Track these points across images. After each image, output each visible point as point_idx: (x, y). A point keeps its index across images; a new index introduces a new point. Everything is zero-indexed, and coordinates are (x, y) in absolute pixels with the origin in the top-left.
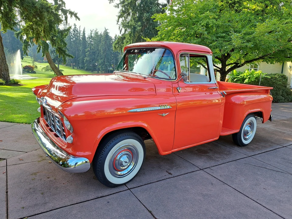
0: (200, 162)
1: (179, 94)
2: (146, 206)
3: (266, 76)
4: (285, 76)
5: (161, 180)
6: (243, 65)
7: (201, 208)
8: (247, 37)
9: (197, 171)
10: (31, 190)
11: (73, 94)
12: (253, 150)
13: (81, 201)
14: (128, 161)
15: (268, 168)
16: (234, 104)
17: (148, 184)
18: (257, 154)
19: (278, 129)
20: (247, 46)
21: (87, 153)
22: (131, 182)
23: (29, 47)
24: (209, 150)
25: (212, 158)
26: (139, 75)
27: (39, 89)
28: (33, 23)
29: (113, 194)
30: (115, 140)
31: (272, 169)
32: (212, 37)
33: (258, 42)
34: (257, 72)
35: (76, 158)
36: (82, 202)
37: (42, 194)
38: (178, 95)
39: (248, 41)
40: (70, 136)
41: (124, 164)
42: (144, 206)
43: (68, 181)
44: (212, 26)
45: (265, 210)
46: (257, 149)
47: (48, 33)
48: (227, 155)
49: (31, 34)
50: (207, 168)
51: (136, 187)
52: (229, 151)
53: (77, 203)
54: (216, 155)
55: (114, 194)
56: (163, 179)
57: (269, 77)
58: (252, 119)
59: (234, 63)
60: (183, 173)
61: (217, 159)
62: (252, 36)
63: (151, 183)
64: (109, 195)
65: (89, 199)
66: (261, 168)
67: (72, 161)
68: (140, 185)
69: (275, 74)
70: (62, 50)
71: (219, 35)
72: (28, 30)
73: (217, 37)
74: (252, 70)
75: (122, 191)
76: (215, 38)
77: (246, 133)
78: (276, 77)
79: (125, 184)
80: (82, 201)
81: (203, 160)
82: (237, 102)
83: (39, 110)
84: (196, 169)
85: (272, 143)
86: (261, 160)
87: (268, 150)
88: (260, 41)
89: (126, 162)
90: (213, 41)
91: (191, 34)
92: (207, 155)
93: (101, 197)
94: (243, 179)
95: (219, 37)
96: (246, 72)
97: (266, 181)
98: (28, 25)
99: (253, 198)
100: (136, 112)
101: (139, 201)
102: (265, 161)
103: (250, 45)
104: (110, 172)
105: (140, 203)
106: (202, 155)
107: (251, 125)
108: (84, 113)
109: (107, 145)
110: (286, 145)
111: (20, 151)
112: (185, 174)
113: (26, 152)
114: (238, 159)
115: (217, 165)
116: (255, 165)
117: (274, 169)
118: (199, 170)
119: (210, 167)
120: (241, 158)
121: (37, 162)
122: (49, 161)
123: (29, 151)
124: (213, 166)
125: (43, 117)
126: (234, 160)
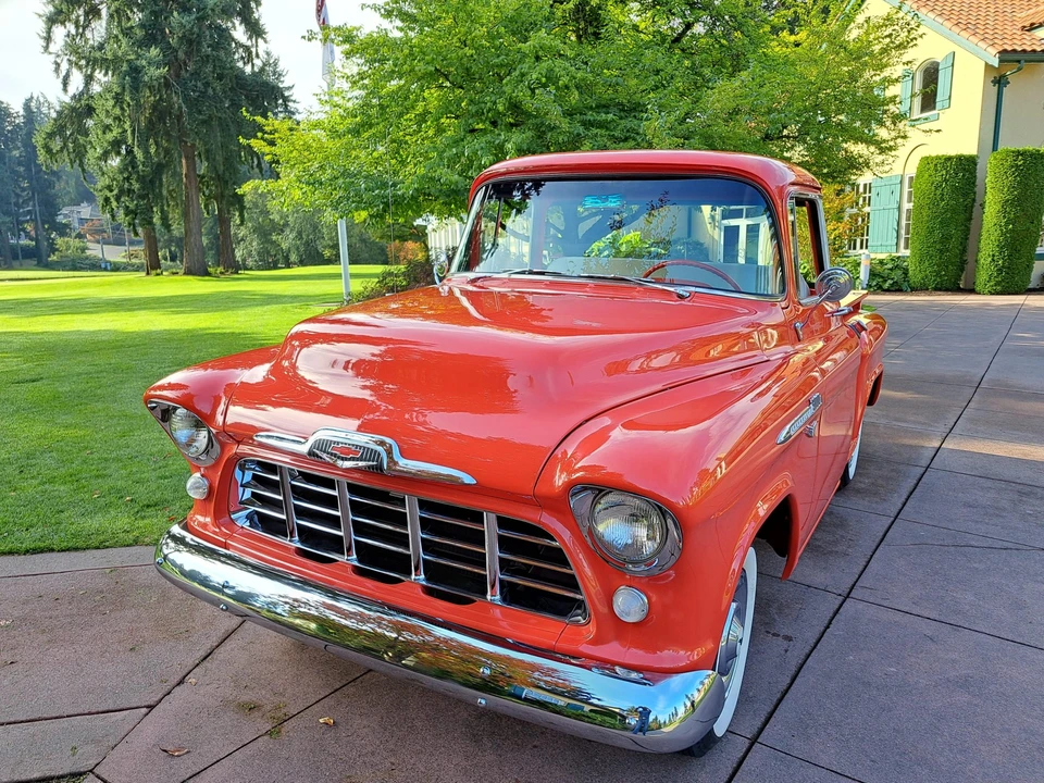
0: (813, 572)
5: (797, 672)
15: (975, 544)
31: (987, 545)
44: (568, 86)
48: (839, 526)
50: (852, 588)
51: (765, 724)
56: (794, 663)
60: (817, 623)
61: (838, 550)
63: (783, 694)
66: (964, 549)
68: (765, 713)
75: (743, 757)
76: (580, 129)
84: (832, 598)
85: (887, 461)
86: (932, 523)
94: (970, 596)
95: (593, 124)
97: (1022, 588)
100: (789, 439)
110: (925, 463)
111: (106, 709)
112: (828, 627)
113: (147, 707)
114: (882, 534)
115: (861, 568)
116: (941, 542)
117: (989, 543)
118: (844, 601)
119: (856, 583)
120: (885, 529)
121: (266, 738)
122: (321, 721)
123: (157, 699)
124: (860, 576)
125: (227, 518)
126: (878, 540)
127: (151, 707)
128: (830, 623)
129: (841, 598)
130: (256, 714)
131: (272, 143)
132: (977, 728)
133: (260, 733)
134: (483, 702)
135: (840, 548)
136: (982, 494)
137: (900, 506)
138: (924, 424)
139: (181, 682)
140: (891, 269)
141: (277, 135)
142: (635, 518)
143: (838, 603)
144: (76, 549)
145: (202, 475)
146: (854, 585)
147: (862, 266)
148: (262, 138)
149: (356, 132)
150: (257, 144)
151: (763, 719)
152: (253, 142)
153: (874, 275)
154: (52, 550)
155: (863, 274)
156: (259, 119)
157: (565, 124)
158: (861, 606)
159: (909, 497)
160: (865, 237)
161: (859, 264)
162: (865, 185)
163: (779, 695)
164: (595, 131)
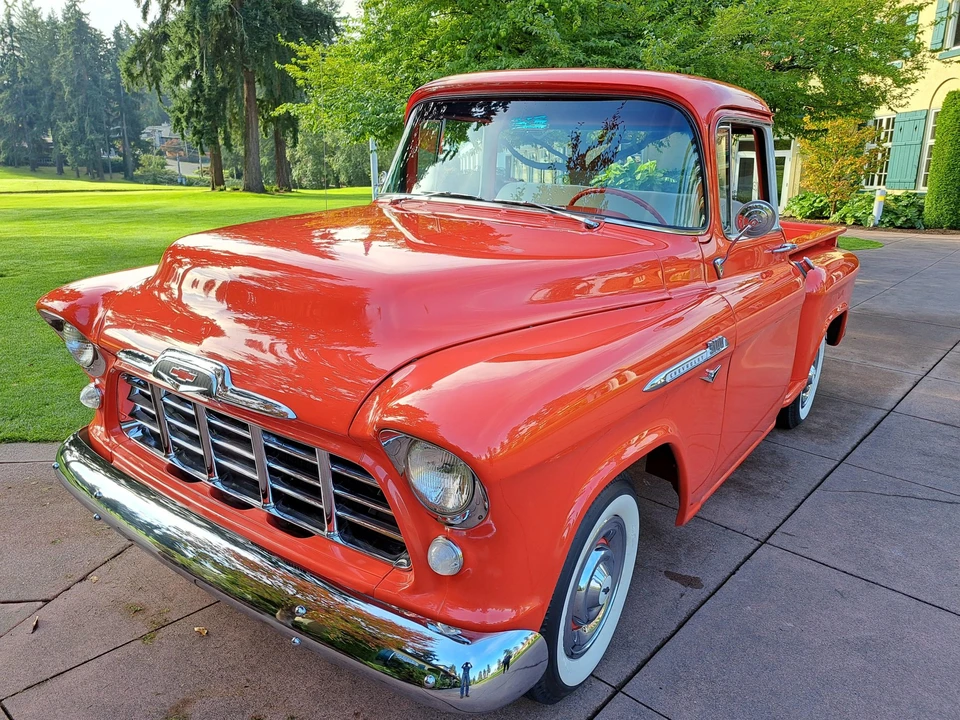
0: (735, 513)
5: (687, 620)
9: (754, 551)
12: (824, 433)
15: (920, 496)
17: (659, 648)
25: (751, 487)
31: (933, 497)
32: (570, 49)
40: (442, 539)
44: (570, 13)
46: (835, 431)
48: (779, 467)
50: (772, 533)
51: (635, 673)
52: (774, 452)
56: (686, 610)
60: (724, 568)
61: (770, 491)
63: (665, 641)
66: (907, 500)
68: (639, 661)
71: (593, 45)
73: (588, 52)
75: (602, 707)
76: (580, 55)
84: (749, 543)
85: (850, 402)
86: (879, 470)
87: (865, 429)
88: (727, 69)
89: (607, 590)
90: (578, 64)
94: (898, 551)
95: (594, 50)
100: (663, 386)
102: (889, 472)
110: (889, 405)
111: (7, 599)
112: (734, 573)
113: (43, 601)
114: (821, 478)
115: (789, 512)
116: (882, 491)
117: (935, 495)
118: (760, 546)
119: (778, 527)
120: (826, 473)
121: (139, 642)
122: (196, 629)
123: (54, 594)
124: (784, 521)
125: (118, 428)
126: (814, 484)
127: (47, 601)
128: (737, 569)
129: (757, 543)
130: (140, 616)
131: (304, 68)
132: (863, 698)
133: (135, 637)
134: (297, 641)
135: (772, 490)
136: (941, 442)
137: (849, 448)
138: (902, 365)
139: (84, 579)
140: (906, 206)
141: (309, 61)
142: (448, 469)
143: (752, 547)
144: (46, 441)
145: (96, 386)
146: (775, 530)
147: (876, 202)
148: (296, 63)
149: (371, 57)
150: (292, 70)
151: (634, 667)
152: (287, 67)
153: (888, 212)
154: (26, 441)
155: (876, 210)
156: (292, 45)
157: (565, 51)
158: (776, 552)
159: (862, 440)
160: (883, 173)
161: (873, 200)
162: (889, 120)
163: (659, 643)
164: (596, 57)
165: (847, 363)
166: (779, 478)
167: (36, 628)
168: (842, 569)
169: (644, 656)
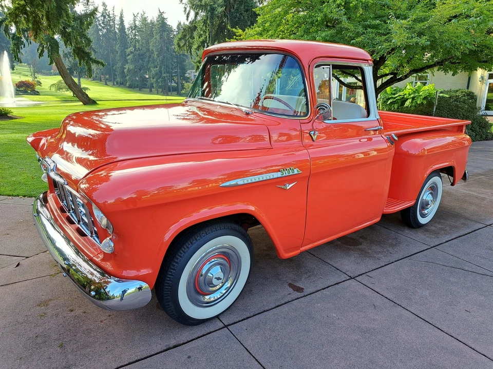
0: (349, 263)
1: (313, 143)
2: (260, 361)
3: (441, 95)
4: (473, 93)
5: (283, 304)
6: (406, 77)
7: (362, 357)
8: (419, 26)
9: (344, 281)
10: (39, 340)
11: (108, 152)
12: (436, 233)
13: (136, 359)
14: (221, 275)
15: (467, 269)
16: (408, 155)
17: (260, 313)
18: (444, 241)
19: (472, 191)
20: (417, 43)
21: (144, 272)
22: (228, 312)
23: (23, 46)
24: (361, 237)
25: (368, 253)
26: (236, 107)
27: (41, 139)
28: (26, 3)
29: (197, 338)
30: (196, 240)
31: (474, 271)
32: (356, 26)
33: (437, 35)
34: (426, 87)
35: (123, 281)
36: (139, 360)
37: (61, 346)
38: (312, 145)
39: (420, 34)
40: (108, 238)
41: (215, 281)
42: (256, 360)
43: (109, 316)
44: (356, 7)
45: (474, 354)
46: (443, 232)
47: (55, 21)
48: (392, 246)
49: (24, 22)
50: (361, 275)
51: (239, 321)
52: (396, 238)
53: (130, 364)
54: (374, 247)
55: (199, 337)
56: (286, 300)
57: (447, 96)
58: (436, 179)
59: (391, 74)
60: (321, 286)
61: (377, 256)
62: (426, 24)
63: (265, 311)
64: (189, 342)
65: (153, 353)
66: (456, 270)
67: (115, 288)
68: (245, 317)
69: (457, 91)
70: (84, 52)
71: (369, 23)
72: (17, 16)
73: (366, 27)
74: (419, 83)
75: (213, 332)
76: (360, 29)
77: (425, 205)
78: (459, 96)
79: (217, 317)
80: (139, 358)
81: (353, 258)
82: (413, 152)
83: (44, 178)
84: (344, 277)
85: (466, 218)
86: (452, 254)
87: (462, 233)
88: (441, 33)
89: (218, 279)
90: (358, 35)
91: (317, 21)
92: (359, 249)
93: (175, 347)
94: (427, 293)
95: (369, 26)
96: (408, 87)
97: (467, 296)
98: (17, 5)
99: (450, 331)
100: (237, 185)
101: (247, 350)
102: (459, 256)
103: (423, 41)
104: (189, 299)
105: (249, 354)
106: (350, 249)
107: (434, 189)
108: (134, 193)
109: (181, 251)
111: (15, 255)
112: (324, 289)
114: (413, 253)
115: (380, 266)
116: (445, 264)
118: (348, 280)
119: (366, 273)
120: (419, 252)
121: (49, 277)
123: (31, 256)
124: (373, 271)
125: (54, 191)
126: (406, 256)
127: (27, 257)
128: (327, 288)
129: (348, 278)
130: (55, 268)
133: (49, 275)
139: (45, 252)
141: (242, 37)
146: (363, 274)
151: (241, 319)
156: (234, 30)
158: (355, 284)
159: (457, 238)
165: (483, 199)
166: (388, 251)
167: (18, 265)
168: (387, 296)
169: (249, 315)
